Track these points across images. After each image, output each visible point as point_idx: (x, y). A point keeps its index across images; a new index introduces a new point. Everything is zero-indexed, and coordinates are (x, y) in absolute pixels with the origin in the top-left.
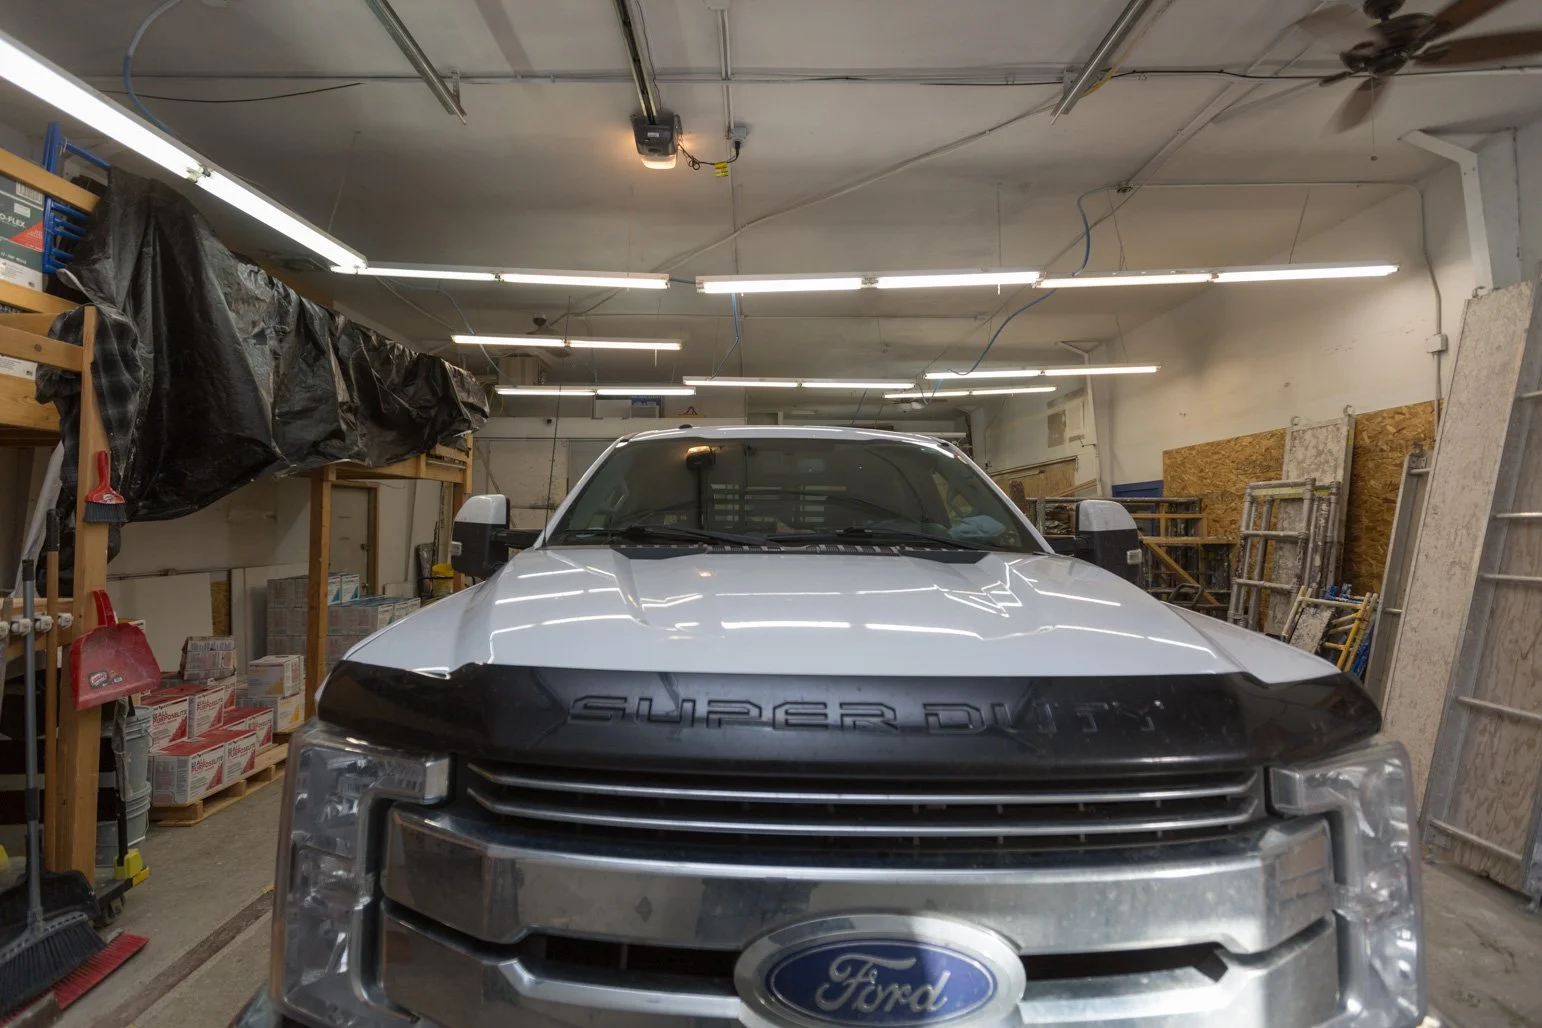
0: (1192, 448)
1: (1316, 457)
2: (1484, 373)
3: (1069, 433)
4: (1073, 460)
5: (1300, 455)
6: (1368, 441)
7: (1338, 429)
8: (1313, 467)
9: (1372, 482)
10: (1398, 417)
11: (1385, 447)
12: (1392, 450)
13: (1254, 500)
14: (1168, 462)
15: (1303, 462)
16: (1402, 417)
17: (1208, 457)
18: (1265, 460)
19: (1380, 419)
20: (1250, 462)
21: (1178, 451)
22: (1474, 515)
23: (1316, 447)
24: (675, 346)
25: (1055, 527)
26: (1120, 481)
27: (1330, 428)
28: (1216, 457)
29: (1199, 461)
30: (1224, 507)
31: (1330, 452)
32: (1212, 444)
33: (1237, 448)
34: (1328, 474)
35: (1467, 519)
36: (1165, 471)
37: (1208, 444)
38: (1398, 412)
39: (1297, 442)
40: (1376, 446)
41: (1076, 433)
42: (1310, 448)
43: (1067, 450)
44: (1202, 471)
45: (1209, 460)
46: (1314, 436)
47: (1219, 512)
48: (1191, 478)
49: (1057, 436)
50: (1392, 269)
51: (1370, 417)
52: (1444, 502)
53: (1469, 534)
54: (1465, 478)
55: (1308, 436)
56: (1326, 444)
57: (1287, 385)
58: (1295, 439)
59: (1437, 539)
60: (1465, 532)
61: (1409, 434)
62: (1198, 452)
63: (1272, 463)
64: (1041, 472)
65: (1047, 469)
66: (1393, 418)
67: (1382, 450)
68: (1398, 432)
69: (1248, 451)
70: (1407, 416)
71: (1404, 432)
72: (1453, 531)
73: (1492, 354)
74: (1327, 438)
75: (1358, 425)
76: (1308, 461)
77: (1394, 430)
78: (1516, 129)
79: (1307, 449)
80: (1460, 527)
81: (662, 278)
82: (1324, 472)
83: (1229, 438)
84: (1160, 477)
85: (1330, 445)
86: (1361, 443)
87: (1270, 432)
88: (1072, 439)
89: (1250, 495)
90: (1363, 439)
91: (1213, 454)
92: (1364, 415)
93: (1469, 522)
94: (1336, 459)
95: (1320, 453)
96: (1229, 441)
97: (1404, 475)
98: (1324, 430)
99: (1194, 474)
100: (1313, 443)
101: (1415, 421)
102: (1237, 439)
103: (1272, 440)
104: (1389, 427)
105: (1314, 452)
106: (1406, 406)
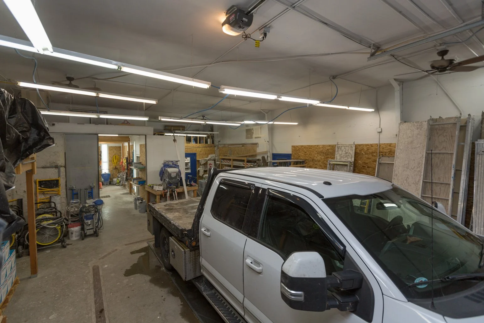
0: (303, 146)
1: (345, 154)
2: (406, 143)
3: (254, 136)
4: (256, 144)
5: (340, 152)
6: (359, 151)
7: (352, 148)
8: (344, 156)
9: (359, 161)
10: (368, 146)
11: (363, 153)
12: (366, 154)
13: (330, 164)
14: (293, 149)
15: (341, 154)
16: (369, 146)
17: (308, 149)
18: (327, 152)
19: (362, 146)
20: (322, 152)
21: (297, 146)
22: (408, 177)
23: (345, 151)
24: (153, 102)
25: (255, 165)
26: (275, 152)
27: (350, 147)
28: (310, 149)
29: (305, 150)
30: (313, 163)
31: (350, 153)
32: (309, 146)
33: (318, 148)
34: (349, 159)
35: (406, 178)
36: (292, 151)
37: (308, 146)
38: (368, 145)
39: (339, 149)
40: (361, 152)
41: (257, 136)
42: (343, 151)
43: (254, 141)
44: (305, 153)
45: (308, 150)
46: (344, 148)
47: (311, 164)
48: (302, 154)
49: (250, 136)
50: (373, 110)
51: (360, 145)
52: (399, 173)
53: (407, 182)
54: (404, 168)
55: (343, 148)
56: (348, 151)
57: (334, 133)
58: (339, 148)
59: (398, 182)
60: (405, 181)
61: (370, 151)
62: (304, 148)
63: (329, 153)
64: (243, 146)
65: (245, 145)
66: (366, 146)
67: (363, 154)
68: (368, 150)
69: (321, 149)
70: (370, 146)
71: (369, 150)
72: (402, 181)
73: (408, 138)
74: (349, 149)
75: (357, 146)
76: (343, 155)
77: (366, 149)
78: (403, 82)
79: (342, 151)
80: (404, 180)
81: (208, 84)
82: (348, 158)
83: (315, 145)
84: (291, 153)
85: (350, 151)
86: (357, 151)
87: (329, 145)
88: (255, 138)
89: (329, 163)
90: (357, 150)
91: (310, 148)
92: (358, 144)
93: (407, 179)
94: (352, 155)
95: (346, 153)
96: (315, 146)
97: (377, 163)
98: (348, 147)
99: (303, 153)
100: (344, 150)
101: (372, 148)
102: (318, 145)
103: (329, 147)
104: (365, 149)
105: (344, 152)
106: (370, 144)
